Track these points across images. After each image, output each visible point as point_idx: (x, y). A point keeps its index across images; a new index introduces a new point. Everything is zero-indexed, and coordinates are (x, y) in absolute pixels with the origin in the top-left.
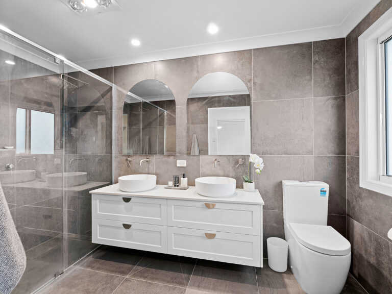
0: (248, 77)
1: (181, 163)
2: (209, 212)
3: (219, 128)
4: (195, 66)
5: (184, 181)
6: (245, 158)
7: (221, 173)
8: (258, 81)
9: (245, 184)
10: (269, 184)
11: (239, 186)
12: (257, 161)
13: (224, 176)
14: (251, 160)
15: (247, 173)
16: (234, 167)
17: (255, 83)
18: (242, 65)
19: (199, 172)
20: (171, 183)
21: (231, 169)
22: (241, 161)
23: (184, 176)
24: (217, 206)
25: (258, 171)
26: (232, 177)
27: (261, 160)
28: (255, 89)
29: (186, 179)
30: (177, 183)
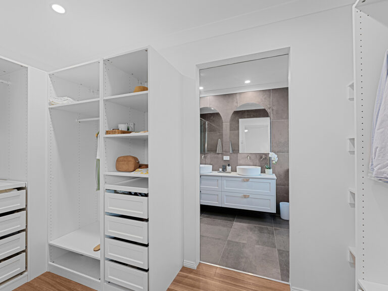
0: (269, 106)
1: (226, 158)
2: (245, 184)
3: (246, 131)
4: (235, 99)
5: (229, 168)
6: (267, 155)
7: (251, 163)
8: (274, 108)
9: (266, 170)
10: (281, 170)
11: (263, 171)
12: (274, 157)
13: (253, 165)
14: (270, 156)
15: (267, 164)
16: (259, 160)
17: (272, 110)
18: (265, 98)
19: (237, 163)
20: (221, 170)
21: (257, 161)
22: (264, 156)
23: (229, 165)
24: (250, 180)
25: (274, 162)
26: (258, 166)
27: (276, 156)
28: (273, 113)
29: (230, 167)
30: (224, 169)
